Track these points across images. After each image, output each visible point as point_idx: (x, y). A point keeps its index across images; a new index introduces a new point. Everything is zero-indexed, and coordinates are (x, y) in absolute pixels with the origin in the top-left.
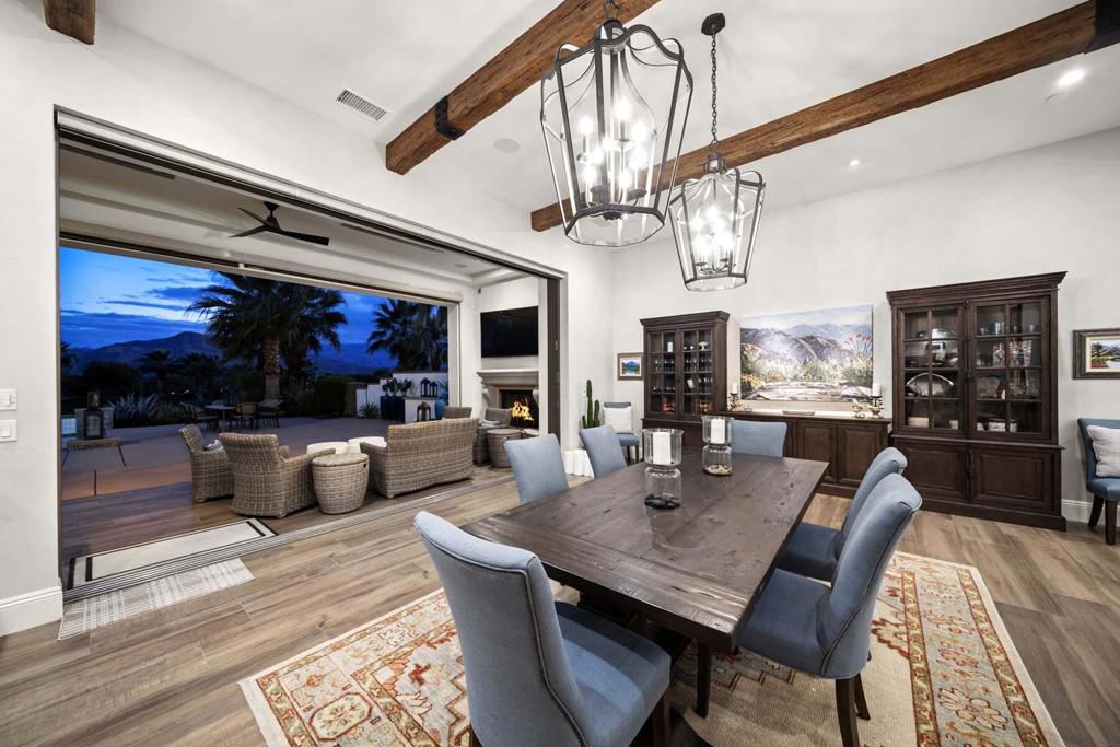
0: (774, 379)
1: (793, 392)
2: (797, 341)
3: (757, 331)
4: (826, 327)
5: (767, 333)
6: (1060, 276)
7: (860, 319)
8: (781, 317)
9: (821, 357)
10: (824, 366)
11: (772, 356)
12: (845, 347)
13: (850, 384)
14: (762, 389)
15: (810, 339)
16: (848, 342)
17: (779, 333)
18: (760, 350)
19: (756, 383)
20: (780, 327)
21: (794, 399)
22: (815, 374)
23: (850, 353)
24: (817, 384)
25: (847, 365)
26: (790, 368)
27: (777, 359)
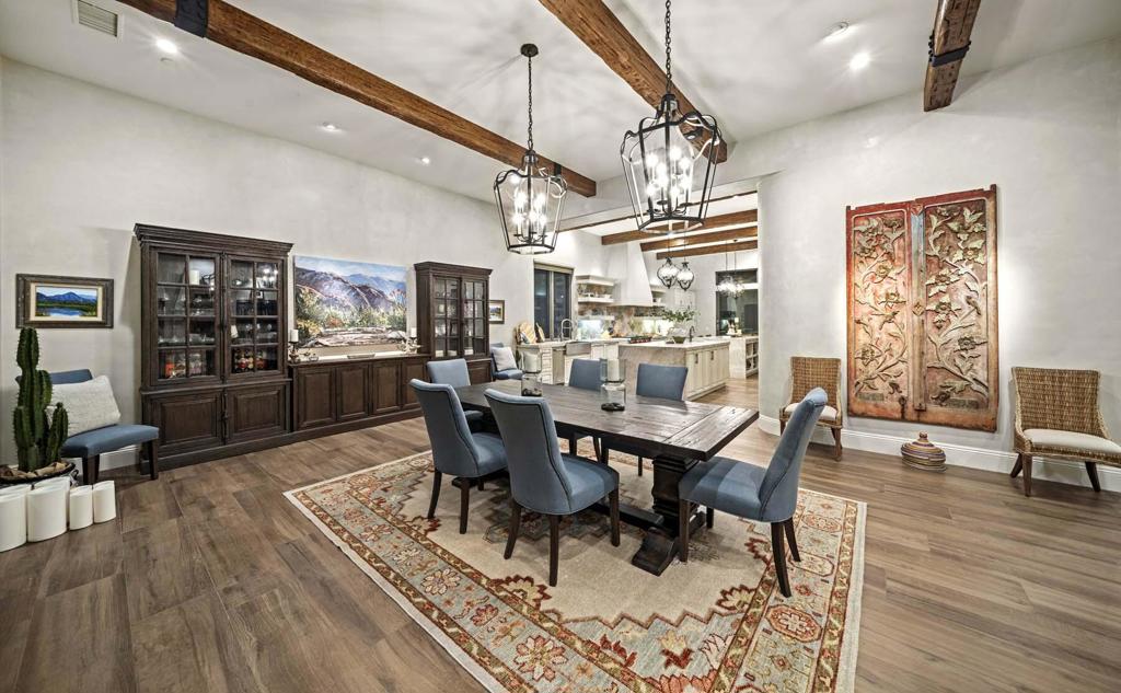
0: (334, 325)
1: (350, 337)
2: (353, 289)
3: (316, 274)
4: (377, 279)
5: (326, 277)
6: (490, 271)
7: (397, 277)
8: (341, 264)
9: (374, 306)
10: (376, 314)
11: (331, 301)
12: (390, 298)
13: (393, 329)
14: (321, 335)
15: (364, 288)
16: (391, 294)
17: (338, 279)
18: (319, 295)
19: (314, 329)
20: (339, 273)
21: (351, 344)
22: (369, 320)
23: (394, 303)
24: (370, 329)
25: (391, 313)
26: (348, 313)
27: (335, 304)
